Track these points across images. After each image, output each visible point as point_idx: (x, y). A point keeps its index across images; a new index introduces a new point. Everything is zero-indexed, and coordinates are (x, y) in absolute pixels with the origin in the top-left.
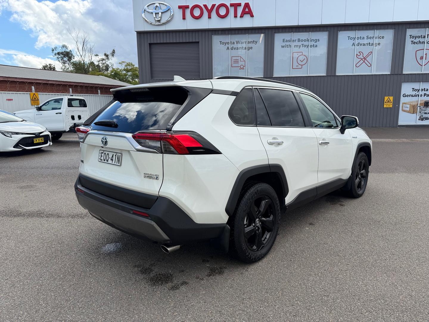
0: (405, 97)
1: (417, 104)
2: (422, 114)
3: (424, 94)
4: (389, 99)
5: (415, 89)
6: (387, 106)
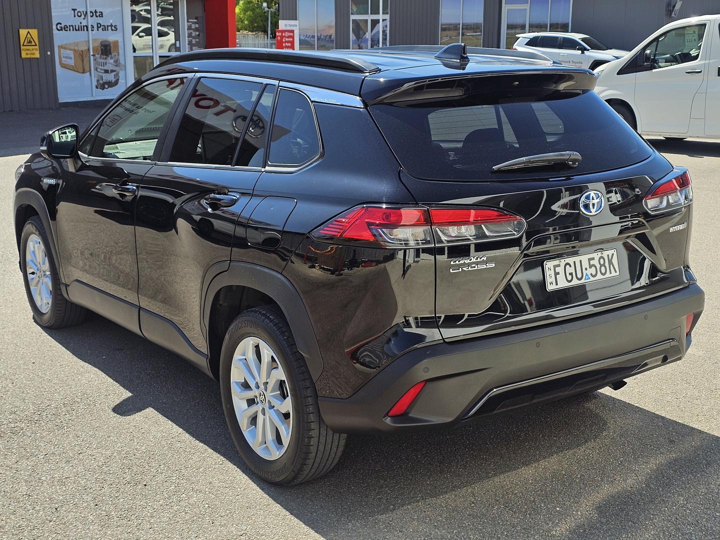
0: (62, 30)
1: (87, 48)
2: (101, 74)
3: (98, 25)
4: (29, 36)
5: (78, 10)
6: (27, 54)
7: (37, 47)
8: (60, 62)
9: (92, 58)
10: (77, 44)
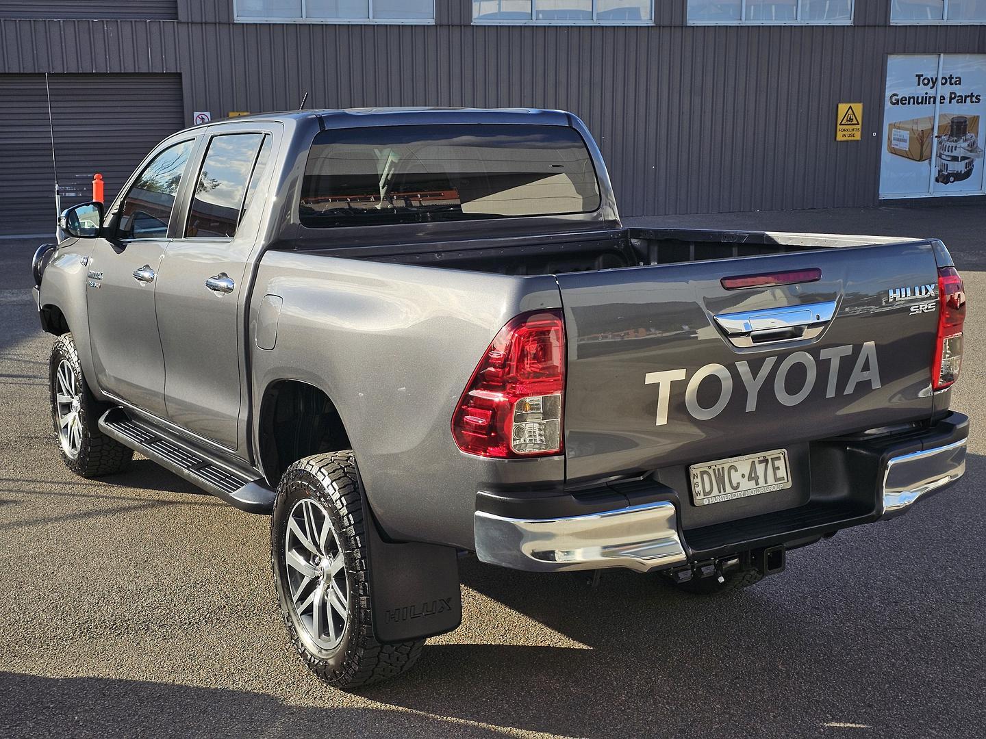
0: (898, 103)
1: (930, 127)
2: (946, 162)
3: (951, 97)
4: (850, 112)
5: (924, 77)
6: (844, 136)
7: (859, 127)
8: (889, 145)
9: (935, 140)
10: (916, 122)
